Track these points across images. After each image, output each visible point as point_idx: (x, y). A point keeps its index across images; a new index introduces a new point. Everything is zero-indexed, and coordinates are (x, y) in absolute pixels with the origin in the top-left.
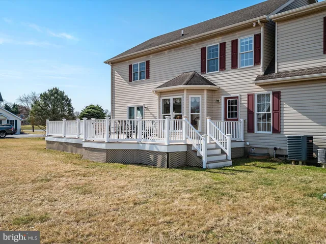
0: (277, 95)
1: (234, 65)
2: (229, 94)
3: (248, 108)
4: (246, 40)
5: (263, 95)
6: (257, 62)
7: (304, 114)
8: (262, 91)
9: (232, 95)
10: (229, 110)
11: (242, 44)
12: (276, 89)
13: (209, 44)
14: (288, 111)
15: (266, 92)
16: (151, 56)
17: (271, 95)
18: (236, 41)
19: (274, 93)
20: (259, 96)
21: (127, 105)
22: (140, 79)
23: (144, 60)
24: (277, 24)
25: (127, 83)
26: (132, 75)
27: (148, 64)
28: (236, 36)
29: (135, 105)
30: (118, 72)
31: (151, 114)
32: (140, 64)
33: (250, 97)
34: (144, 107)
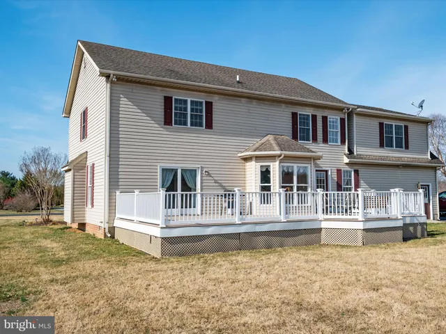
0: (357, 173)
1: (325, 140)
2: (321, 167)
3: (337, 182)
4: (333, 119)
5: (347, 171)
6: (343, 142)
8: (347, 168)
9: (324, 168)
10: (317, 183)
11: (330, 122)
12: (356, 168)
14: (363, 186)
15: (349, 169)
16: (217, 97)
17: (353, 172)
18: (326, 117)
19: (355, 171)
20: (344, 171)
21: (159, 165)
22: (192, 125)
23: (202, 99)
24: (354, 116)
25: (157, 125)
26: (171, 115)
27: (209, 105)
28: (326, 113)
29: (179, 166)
30: (130, 99)
31: (216, 182)
32: (192, 102)
33: (339, 171)
34: (202, 171)
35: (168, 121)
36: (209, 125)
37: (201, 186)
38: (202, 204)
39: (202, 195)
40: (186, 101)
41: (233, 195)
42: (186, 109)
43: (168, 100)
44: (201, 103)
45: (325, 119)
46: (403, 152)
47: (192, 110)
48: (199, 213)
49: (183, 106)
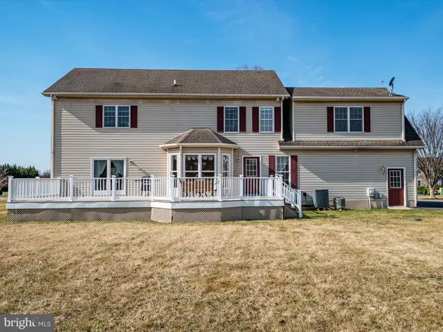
0: (294, 158)
1: (256, 129)
2: (251, 155)
3: (269, 168)
4: (267, 109)
5: (283, 158)
6: (277, 130)
7: (316, 174)
8: (283, 154)
9: (253, 156)
10: (248, 169)
11: (262, 112)
12: (294, 154)
13: (226, 105)
14: (303, 171)
15: (286, 155)
16: (141, 102)
17: (290, 158)
18: (257, 108)
19: (292, 157)
20: (278, 158)
21: (92, 158)
22: (119, 125)
23: (128, 104)
24: (293, 103)
25: (90, 128)
26: (101, 119)
27: (134, 109)
28: (256, 104)
29: (109, 158)
30: (69, 111)
31: (140, 169)
32: (120, 108)
33: (272, 158)
34: (127, 161)
35: (99, 125)
36: (134, 125)
37: (127, 173)
38: (127, 187)
39: (127, 180)
40: (114, 108)
41: (148, 180)
42: (114, 114)
43: (99, 109)
44: (128, 108)
45: (255, 110)
46: (362, 135)
47: (119, 114)
48: (125, 194)
49: (112, 111)
